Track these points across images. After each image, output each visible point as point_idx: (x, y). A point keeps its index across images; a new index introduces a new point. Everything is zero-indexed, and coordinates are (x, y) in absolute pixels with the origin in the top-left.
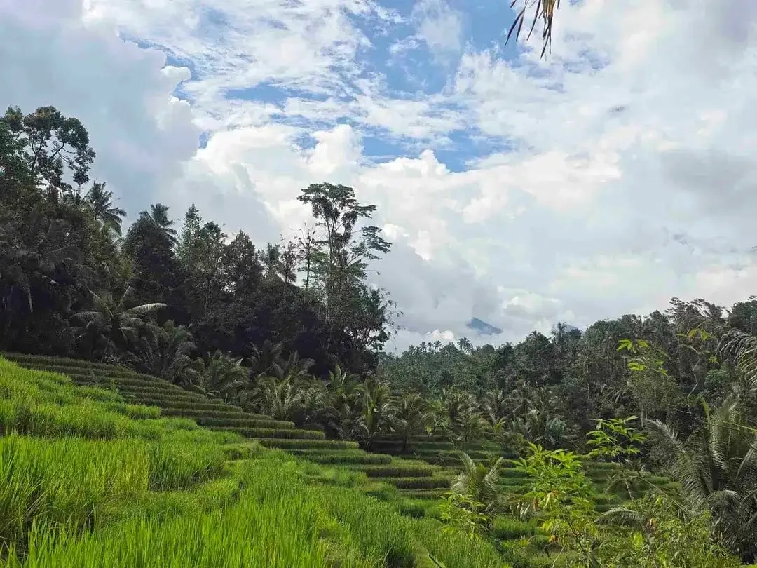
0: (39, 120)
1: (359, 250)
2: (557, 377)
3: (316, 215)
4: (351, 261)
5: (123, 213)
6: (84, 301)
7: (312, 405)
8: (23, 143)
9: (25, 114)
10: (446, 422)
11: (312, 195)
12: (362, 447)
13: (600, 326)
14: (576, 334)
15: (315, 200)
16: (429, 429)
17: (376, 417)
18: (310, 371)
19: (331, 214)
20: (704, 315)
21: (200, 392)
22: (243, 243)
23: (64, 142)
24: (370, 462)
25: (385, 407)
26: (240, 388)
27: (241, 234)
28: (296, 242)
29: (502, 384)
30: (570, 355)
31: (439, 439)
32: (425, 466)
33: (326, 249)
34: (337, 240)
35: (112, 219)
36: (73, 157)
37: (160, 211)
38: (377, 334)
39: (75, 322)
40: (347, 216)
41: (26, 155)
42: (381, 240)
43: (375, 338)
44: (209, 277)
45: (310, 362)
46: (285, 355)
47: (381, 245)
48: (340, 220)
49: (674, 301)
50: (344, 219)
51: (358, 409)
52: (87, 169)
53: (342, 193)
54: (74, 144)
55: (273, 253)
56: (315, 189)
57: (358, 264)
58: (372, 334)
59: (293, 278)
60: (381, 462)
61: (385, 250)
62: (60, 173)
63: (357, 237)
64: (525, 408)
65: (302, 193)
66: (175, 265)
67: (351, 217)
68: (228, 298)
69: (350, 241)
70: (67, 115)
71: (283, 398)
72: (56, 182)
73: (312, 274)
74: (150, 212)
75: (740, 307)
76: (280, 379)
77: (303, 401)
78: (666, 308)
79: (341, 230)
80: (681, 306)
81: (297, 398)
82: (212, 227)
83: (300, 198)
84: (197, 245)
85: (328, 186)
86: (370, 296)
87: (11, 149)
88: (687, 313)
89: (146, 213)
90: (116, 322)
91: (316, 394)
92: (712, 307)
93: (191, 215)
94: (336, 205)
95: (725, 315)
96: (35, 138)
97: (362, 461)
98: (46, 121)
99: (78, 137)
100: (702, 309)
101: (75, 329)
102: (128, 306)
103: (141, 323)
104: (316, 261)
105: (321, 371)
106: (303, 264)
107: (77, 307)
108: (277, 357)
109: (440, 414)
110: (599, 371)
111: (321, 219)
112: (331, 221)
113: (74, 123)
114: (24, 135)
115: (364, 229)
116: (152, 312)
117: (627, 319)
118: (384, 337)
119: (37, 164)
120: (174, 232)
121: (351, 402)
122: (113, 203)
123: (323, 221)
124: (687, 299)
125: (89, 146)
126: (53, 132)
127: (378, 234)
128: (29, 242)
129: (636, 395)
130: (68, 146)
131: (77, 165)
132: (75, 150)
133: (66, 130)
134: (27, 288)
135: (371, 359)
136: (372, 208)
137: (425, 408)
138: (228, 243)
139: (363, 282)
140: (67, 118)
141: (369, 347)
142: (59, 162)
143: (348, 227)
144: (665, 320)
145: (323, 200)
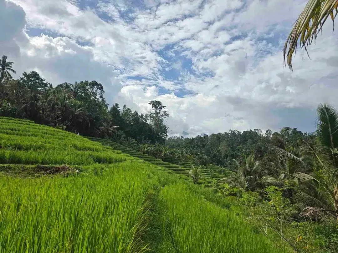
0: (92, 83)
1: (162, 116)
2: (204, 146)
3: (153, 108)
4: (160, 118)
5: (109, 105)
6: (101, 125)
7: (151, 150)
8: (89, 88)
9: (89, 82)
10: (181, 155)
11: (152, 103)
12: (162, 161)
13: (213, 135)
14: (207, 136)
15: (152, 104)
16: (177, 157)
17: (165, 154)
18: (151, 142)
19: (156, 107)
20: (237, 134)
21: (126, 147)
22: (136, 113)
23: (98, 89)
24: (165, 164)
25: (167, 152)
26: (135, 146)
27: (136, 111)
28: (148, 113)
29: (192, 147)
30: (207, 141)
31: (179, 159)
32: (176, 165)
33: (155, 115)
34: (157, 113)
35: (106, 106)
36: (100, 92)
37: (117, 105)
38: (165, 135)
39: (99, 129)
40: (160, 108)
41: (89, 91)
42: (167, 114)
43: (165, 136)
44: (128, 120)
45: (151, 141)
46: (145, 139)
47: (167, 115)
48: (158, 109)
49: (230, 130)
50: (159, 109)
51: (161, 152)
52: (103, 95)
53: (159, 103)
54: (100, 89)
55: (142, 116)
56: (153, 102)
57: (162, 119)
58: (164, 135)
59: (147, 121)
60: (168, 164)
61: (168, 116)
62: (96, 96)
63: (162, 113)
64: (197, 152)
65: (150, 103)
66: (120, 117)
67: (161, 108)
68: (132, 125)
69: (160, 114)
70: (98, 83)
71: (145, 149)
72: (96, 98)
73: (151, 121)
74: (115, 105)
75: (244, 132)
76: (143, 144)
77: (149, 150)
78: (228, 132)
79: (158, 111)
80: (232, 131)
81: (148, 149)
82: (129, 109)
83: (149, 104)
84: (126, 113)
85: (156, 101)
86: (164, 126)
87: (86, 90)
88: (233, 133)
89: (114, 105)
90: (108, 130)
91: (152, 148)
92: (238, 132)
93: (125, 106)
94: (157, 106)
95: (241, 134)
96: (91, 87)
97: (163, 164)
98: (94, 84)
99: (101, 88)
100: (236, 132)
101: (98, 131)
102: (111, 126)
103: (113, 130)
104: (152, 118)
105: (153, 143)
106: (150, 118)
107: (99, 126)
108: (143, 139)
109: (180, 154)
110: (213, 145)
111: (154, 108)
112: (156, 109)
113: (100, 85)
114: (89, 87)
115: (163, 111)
116: (116, 128)
117: (219, 133)
118: (167, 136)
119: (91, 93)
120: (120, 110)
121: (159, 150)
122: (107, 102)
123: (154, 109)
124: (233, 130)
125: (103, 90)
126: (95, 86)
127: (166, 112)
128: (89, 111)
129: (221, 151)
130: (98, 90)
131: (101, 94)
132: (100, 91)
133: (98, 86)
134: (88, 121)
135: (164, 140)
136: (165, 106)
137: (176, 152)
138: (132, 113)
139: (163, 123)
140: (99, 83)
141: (163, 138)
142: (96, 93)
143: (160, 111)
144: (228, 134)
145: (154, 104)
